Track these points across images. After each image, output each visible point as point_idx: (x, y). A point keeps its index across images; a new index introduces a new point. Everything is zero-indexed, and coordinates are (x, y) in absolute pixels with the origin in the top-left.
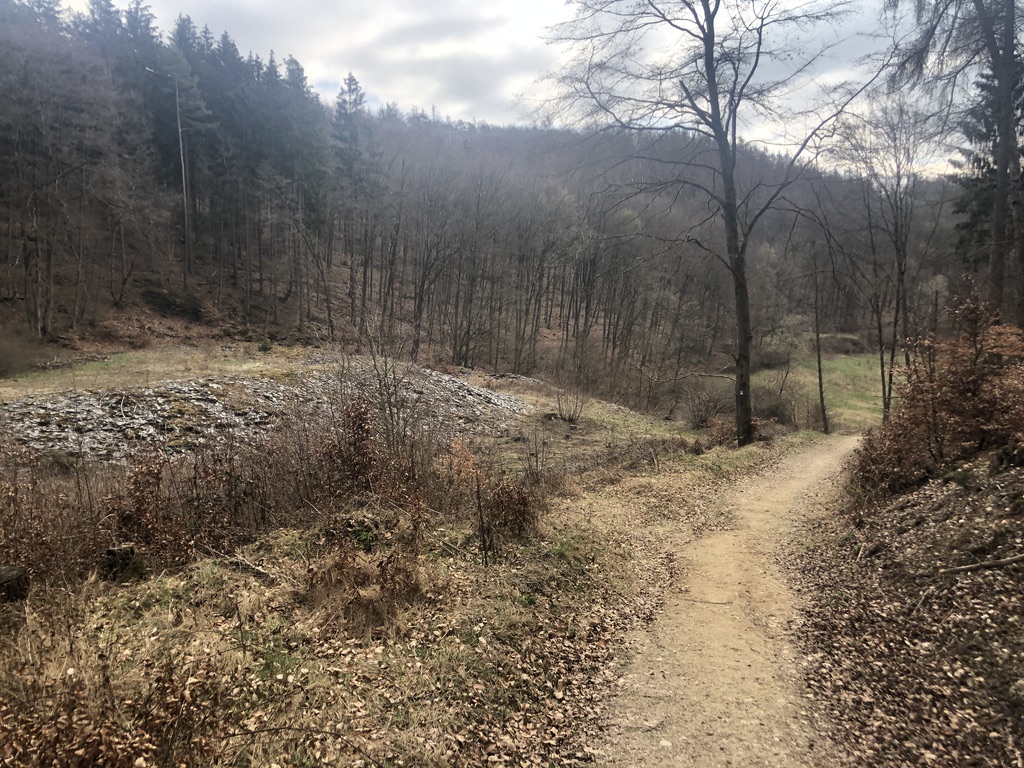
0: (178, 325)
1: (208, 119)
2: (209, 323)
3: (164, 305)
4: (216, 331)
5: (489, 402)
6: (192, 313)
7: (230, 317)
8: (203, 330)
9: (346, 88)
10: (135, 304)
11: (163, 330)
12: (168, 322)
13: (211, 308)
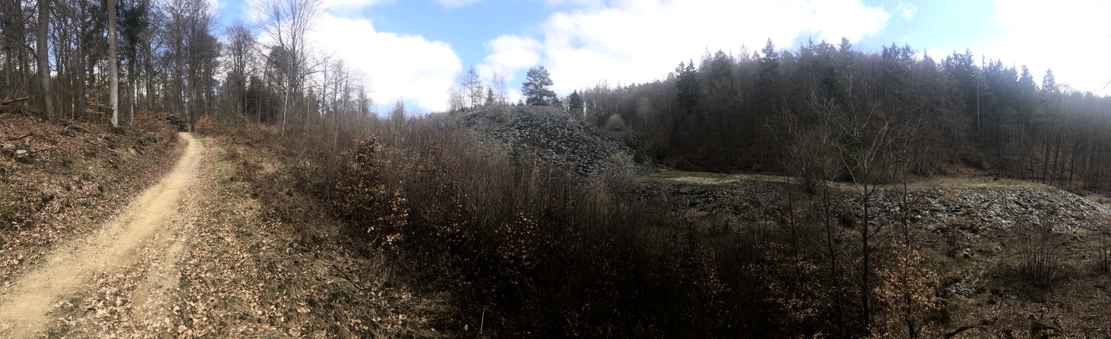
0: (972, 170)
1: (989, 90)
2: (985, 170)
3: (968, 162)
4: (986, 173)
5: (1094, 209)
6: (978, 166)
7: (994, 168)
8: (981, 173)
9: (1046, 74)
10: (958, 162)
11: (966, 172)
12: (969, 169)
13: (985, 164)
